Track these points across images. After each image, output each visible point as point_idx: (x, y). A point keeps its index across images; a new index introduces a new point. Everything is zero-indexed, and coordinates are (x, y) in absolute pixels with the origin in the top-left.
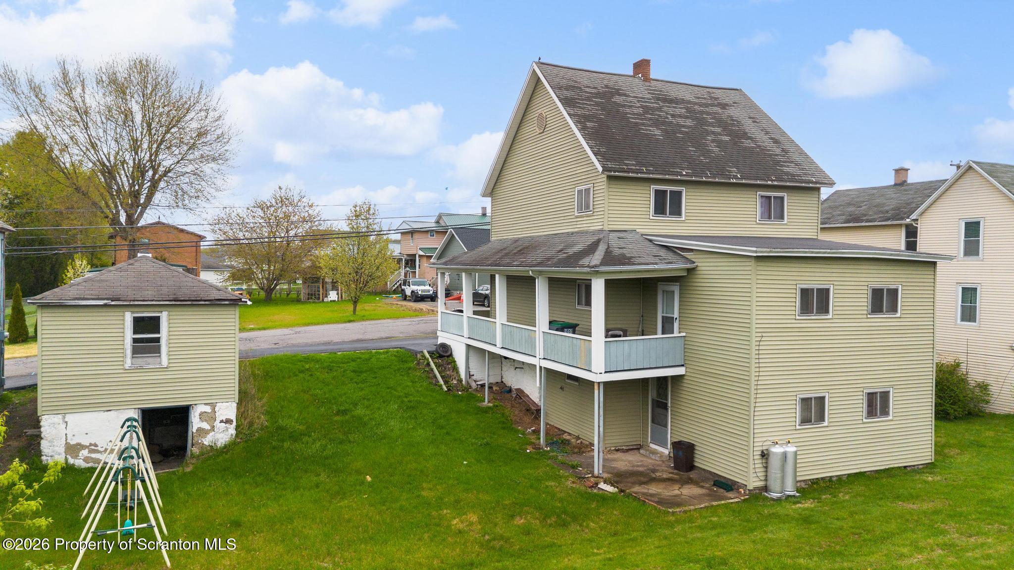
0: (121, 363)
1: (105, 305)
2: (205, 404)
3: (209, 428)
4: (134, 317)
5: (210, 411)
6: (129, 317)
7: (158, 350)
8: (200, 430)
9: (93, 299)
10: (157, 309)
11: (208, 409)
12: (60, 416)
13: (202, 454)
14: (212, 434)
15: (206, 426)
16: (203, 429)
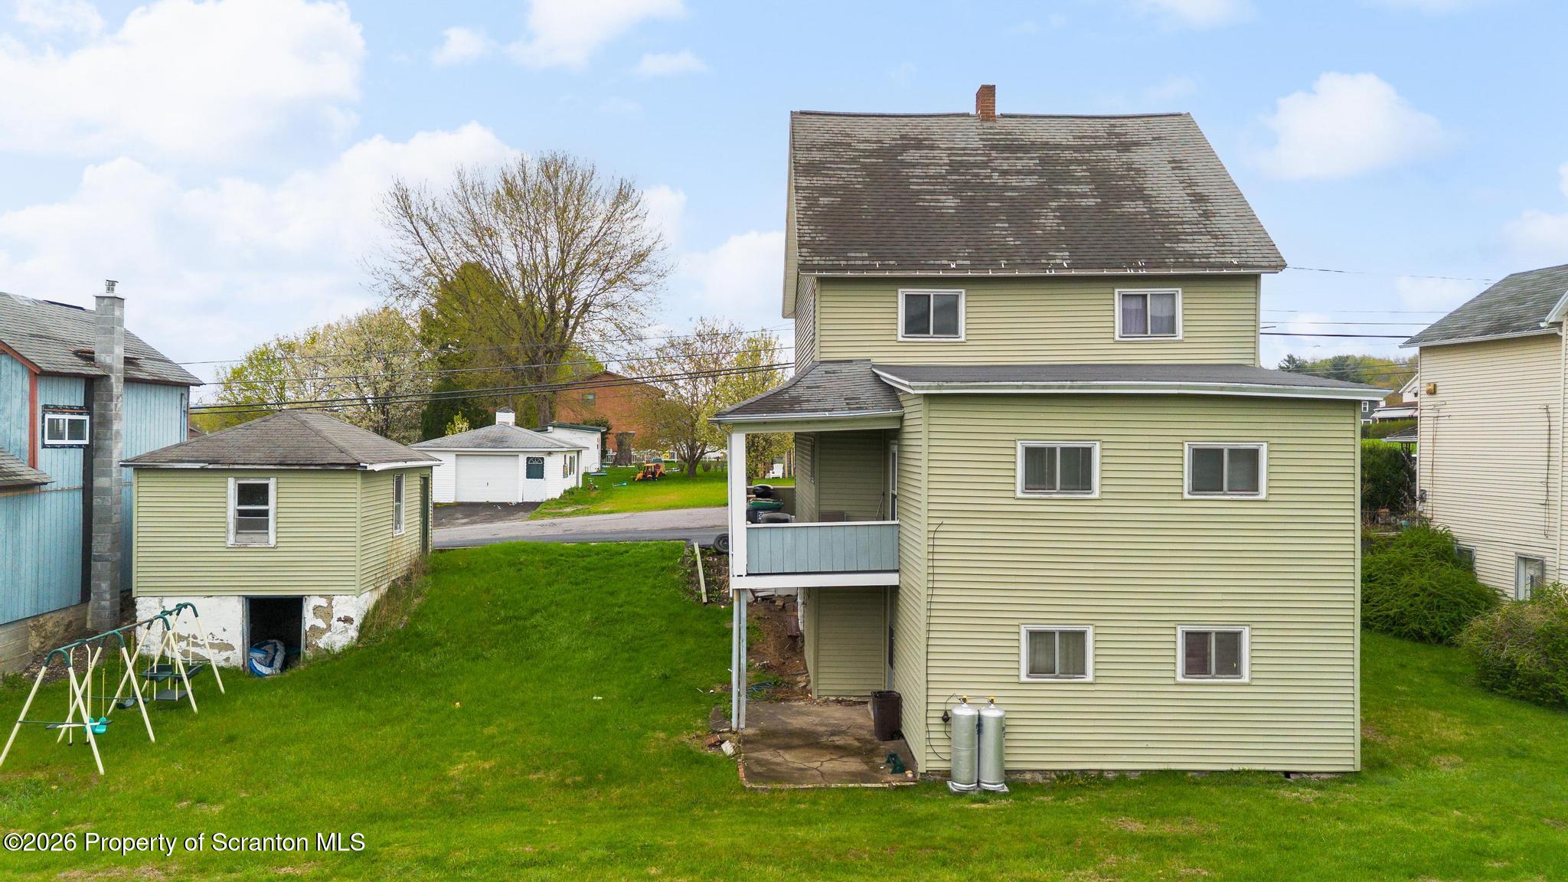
0: (223, 540)
1: (202, 469)
2: (321, 596)
3: (325, 627)
4: (239, 484)
5: (326, 605)
6: (232, 485)
7: (265, 526)
8: (313, 628)
9: (189, 462)
10: (263, 475)
11: (323, 602)
12: (157, 599)
13: (316, 658)
14: (328, 634)
15: (321, 624)
16: (318, 628)
